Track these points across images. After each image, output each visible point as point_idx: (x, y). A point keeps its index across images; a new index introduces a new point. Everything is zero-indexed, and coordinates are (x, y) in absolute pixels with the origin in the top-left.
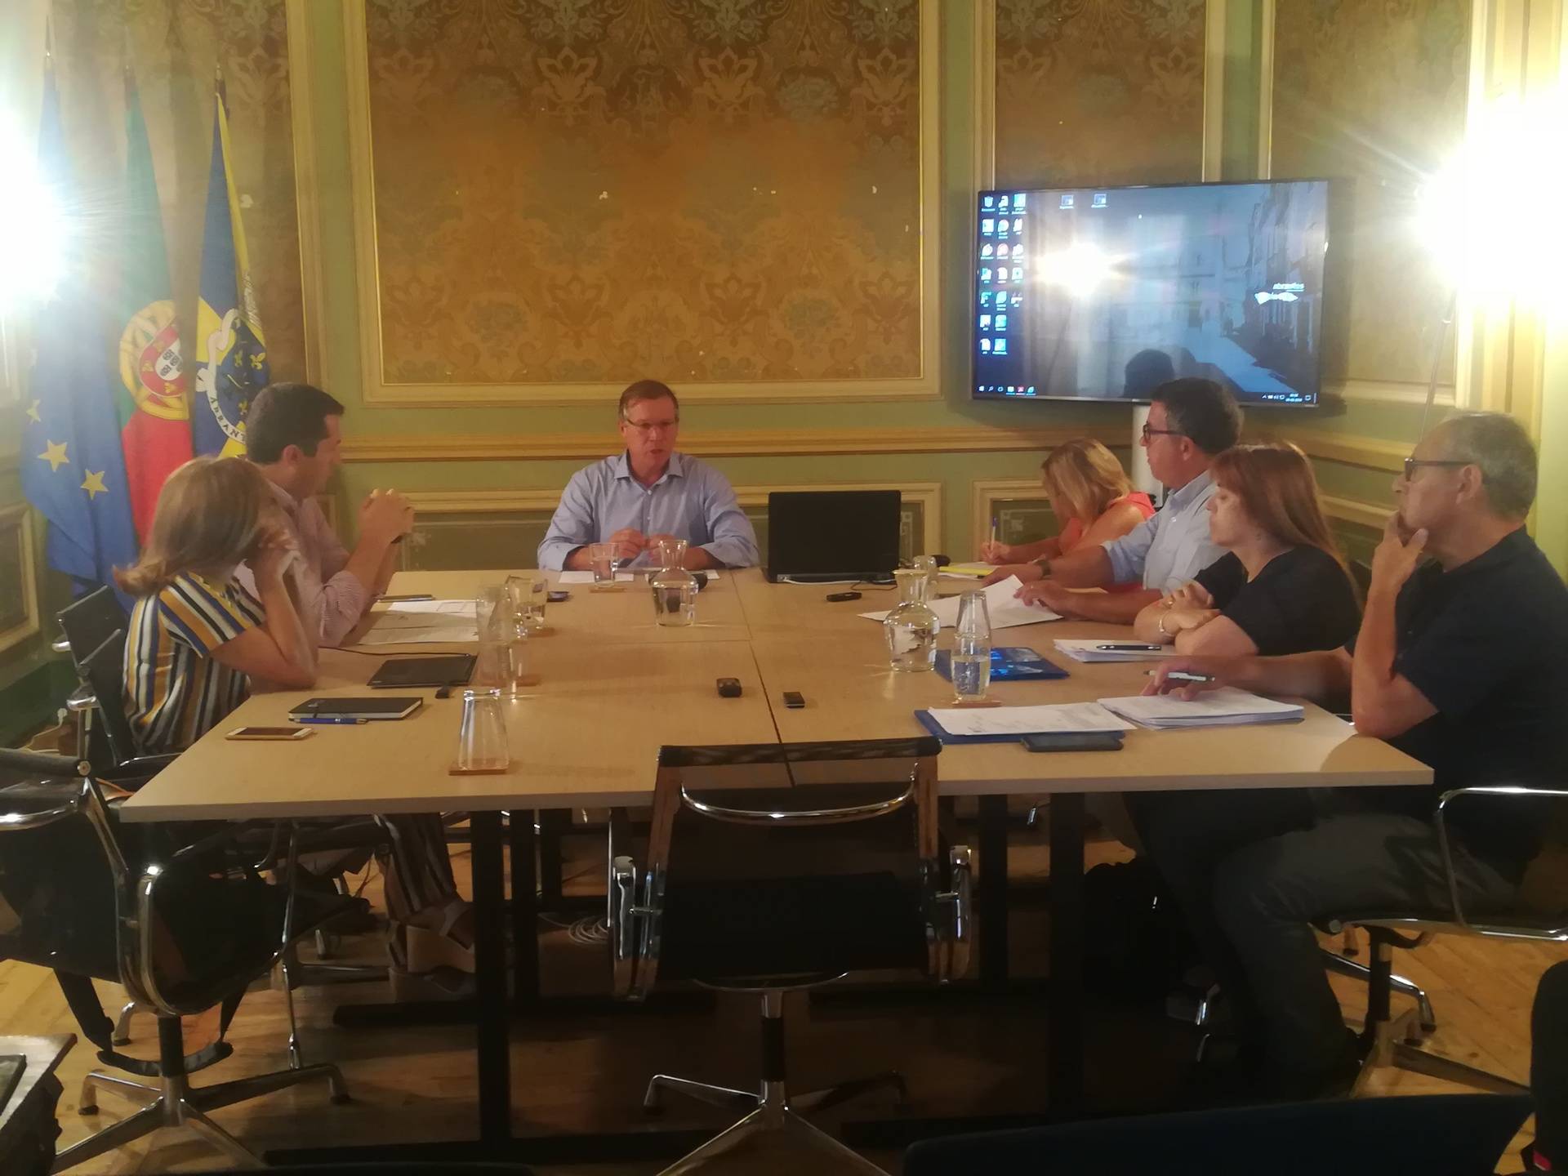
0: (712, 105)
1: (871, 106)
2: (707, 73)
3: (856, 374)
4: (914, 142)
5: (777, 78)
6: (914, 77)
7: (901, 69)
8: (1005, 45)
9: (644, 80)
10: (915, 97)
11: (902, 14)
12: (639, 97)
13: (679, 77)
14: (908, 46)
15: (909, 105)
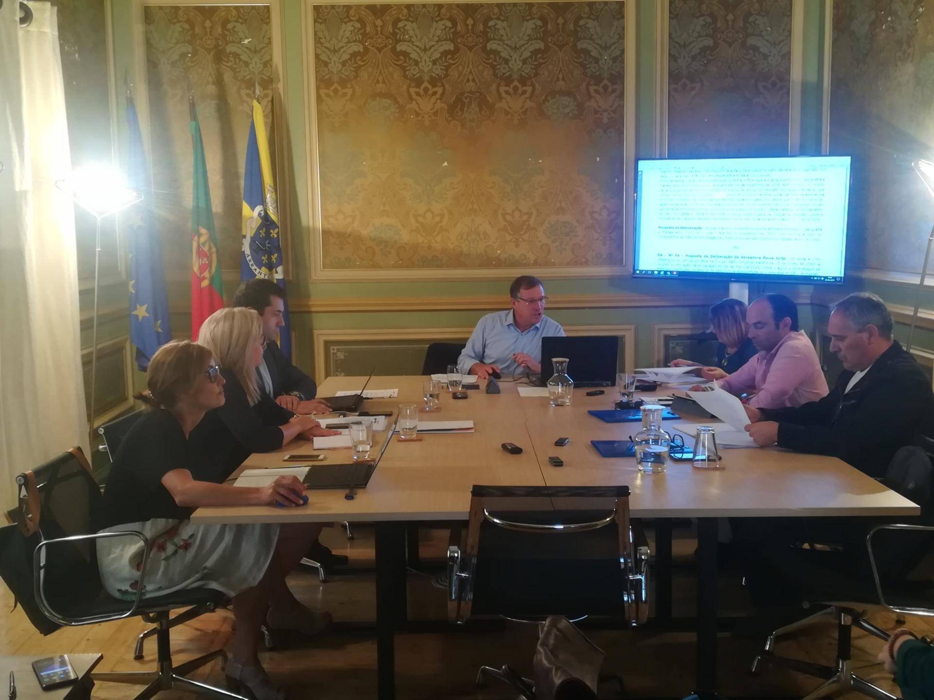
0: (507, 113)
1: (596, 112)
2: (504, 95)
3: (587, 263)
4: (621, 132)
5: (543, 97)
6: (622, 95)
7: (614, 91)
8: (674, 77)
9: (468, 100)
10: (622, 107)
11: (615, 60)
12: (465, 109)
13: (489, 98)
14: (618, 78)
15: (619, 111)
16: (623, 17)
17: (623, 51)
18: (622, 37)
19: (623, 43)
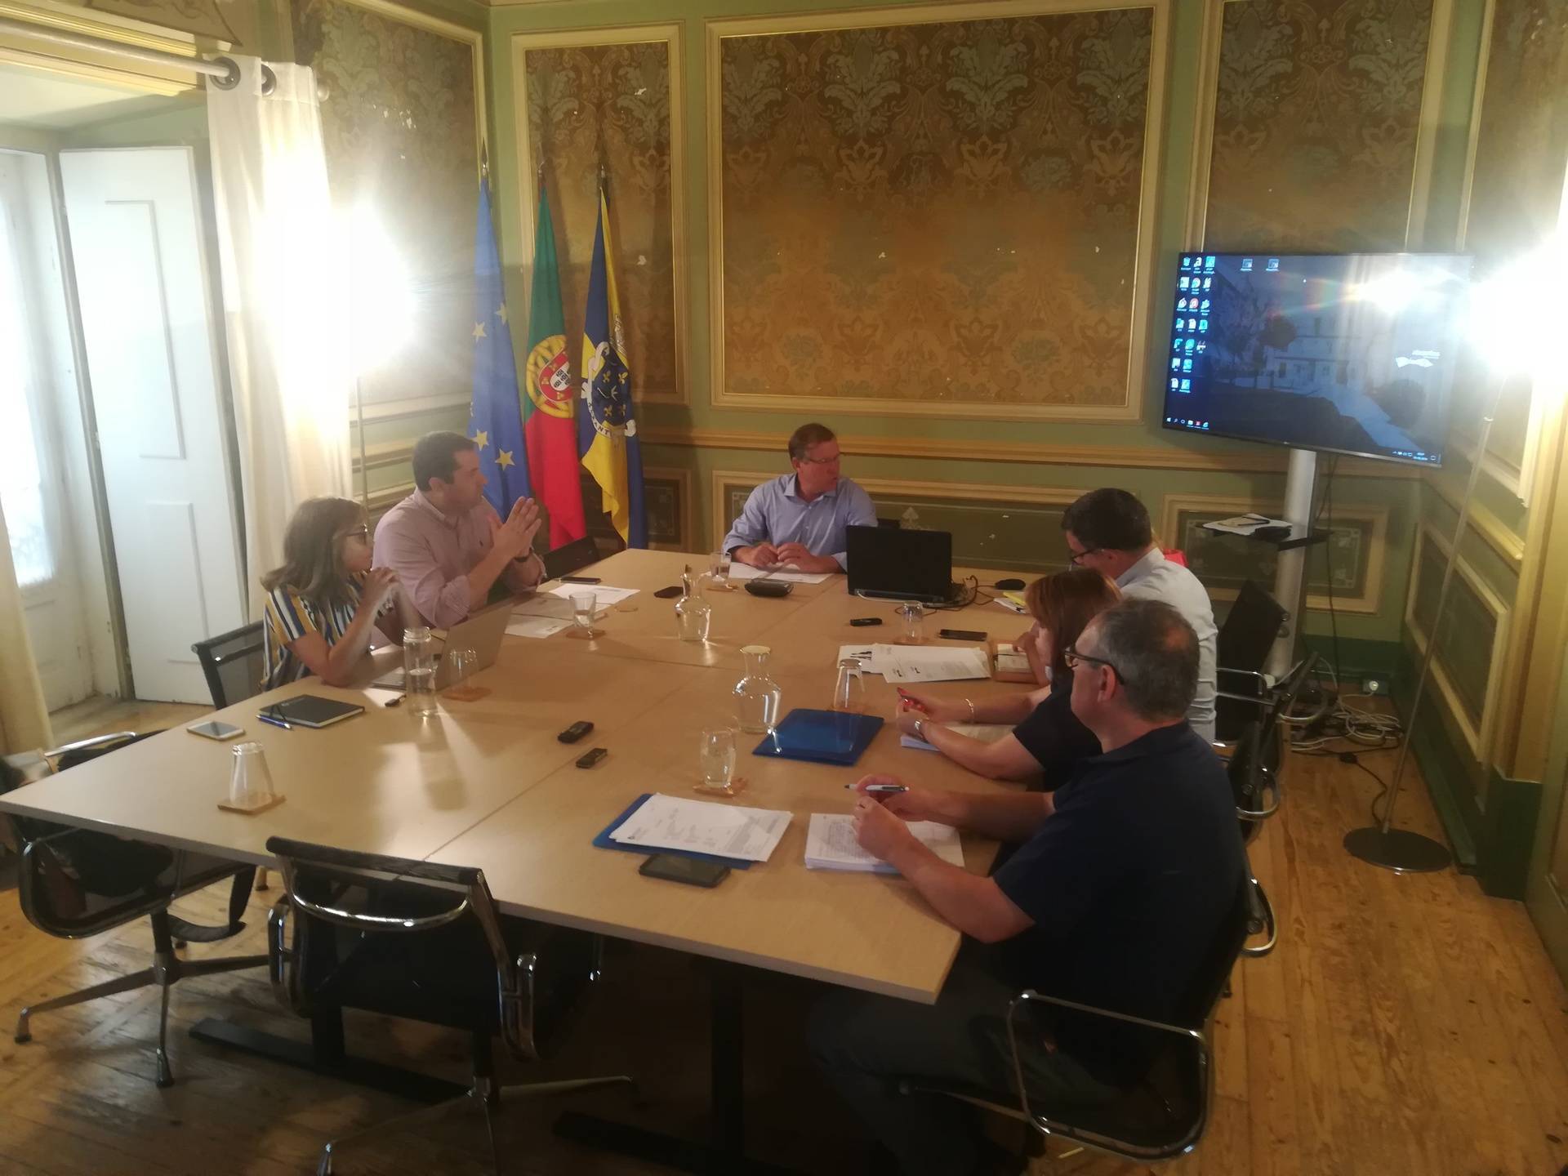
0: (968, 182)
1: (1099, 180)
2: (966, 156)
3: (1071, 401)
4: (1134, 210)
5: (1022, 159)
6: (1138, 154)
7: (1128, 147)
8: (1223, 123)
9: (917, 164)
10: (1137, 173)
11: (1132, 101)
12: (913, 178)
13: (945, 161)
14: (1136, 128)
15: (1133, 178)
16: (1149, 33)
17: (1145, 86)
18: (1145, 64)
19: (1146, 73)
